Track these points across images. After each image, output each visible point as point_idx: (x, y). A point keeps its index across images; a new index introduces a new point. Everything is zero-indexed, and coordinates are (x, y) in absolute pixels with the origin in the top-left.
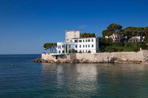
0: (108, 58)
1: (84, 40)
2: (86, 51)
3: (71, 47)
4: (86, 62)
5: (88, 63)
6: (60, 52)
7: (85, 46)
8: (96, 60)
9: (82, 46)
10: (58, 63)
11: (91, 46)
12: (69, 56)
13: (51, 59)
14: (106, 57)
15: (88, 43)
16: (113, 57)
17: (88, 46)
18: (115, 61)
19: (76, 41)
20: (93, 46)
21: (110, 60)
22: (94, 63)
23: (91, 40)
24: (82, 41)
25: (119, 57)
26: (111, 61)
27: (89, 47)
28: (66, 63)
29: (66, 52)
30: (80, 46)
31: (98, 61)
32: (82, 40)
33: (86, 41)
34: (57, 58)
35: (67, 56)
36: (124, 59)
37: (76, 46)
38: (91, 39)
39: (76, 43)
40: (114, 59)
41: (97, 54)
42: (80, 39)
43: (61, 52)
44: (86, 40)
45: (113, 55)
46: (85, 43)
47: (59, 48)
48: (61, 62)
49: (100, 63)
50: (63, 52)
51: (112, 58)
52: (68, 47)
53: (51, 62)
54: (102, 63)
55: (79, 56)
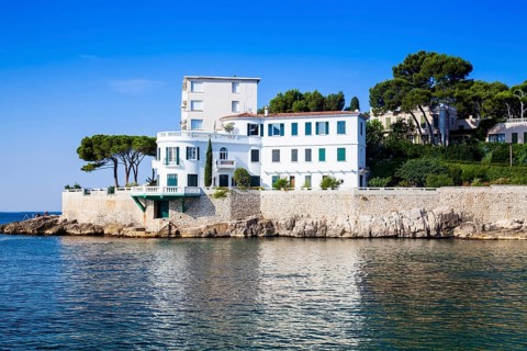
0: (423, 213)
1: (295, 126)
2: (308, 178)
3: (231, 156)
4: (316, 235)
5: (324, 238)
6: (172, 181)
7: (301, 155)
8: (366, 222)
9: (286, 155)
10: (170, 238)
11: (331, 154)
12: (228, 200)
13: (122, 219)
14: (416, 211)
15: (315, 141)
16: (446, 210)
17: (315, 155)
18: (459, 232)
19: (253, 130)
20: (341, 155)
21: (432, 223)
22: (356, 237)
23: (333, 127)
24: (288, 129)
25: (475, 210)
26: (438, 229)
27: (322, 157)
28: (210, 236)
29: (208, 182)
30: (276, 156)
31: (376, 231)
32: (288, 123)
33: (308, 132)
34: (159, 214)
35: (217, 202)
36: (504, 222)
37: (255, 156)
38: (333, 121)
39: (252, 140)
40: (451, 221)
41: (367, 192)
42: (276, 122)
43: (182, 182)
44: (308, 126)
45: (447, 199)
46: (302, 141)
47: (168, 159)
48: (187, 232)
49: (386, 237)
50: (192, 180)
51: (443, 216)
52: (216, 155)
53: (130, 232)
54: (395, 237)
55: (272, 206)
